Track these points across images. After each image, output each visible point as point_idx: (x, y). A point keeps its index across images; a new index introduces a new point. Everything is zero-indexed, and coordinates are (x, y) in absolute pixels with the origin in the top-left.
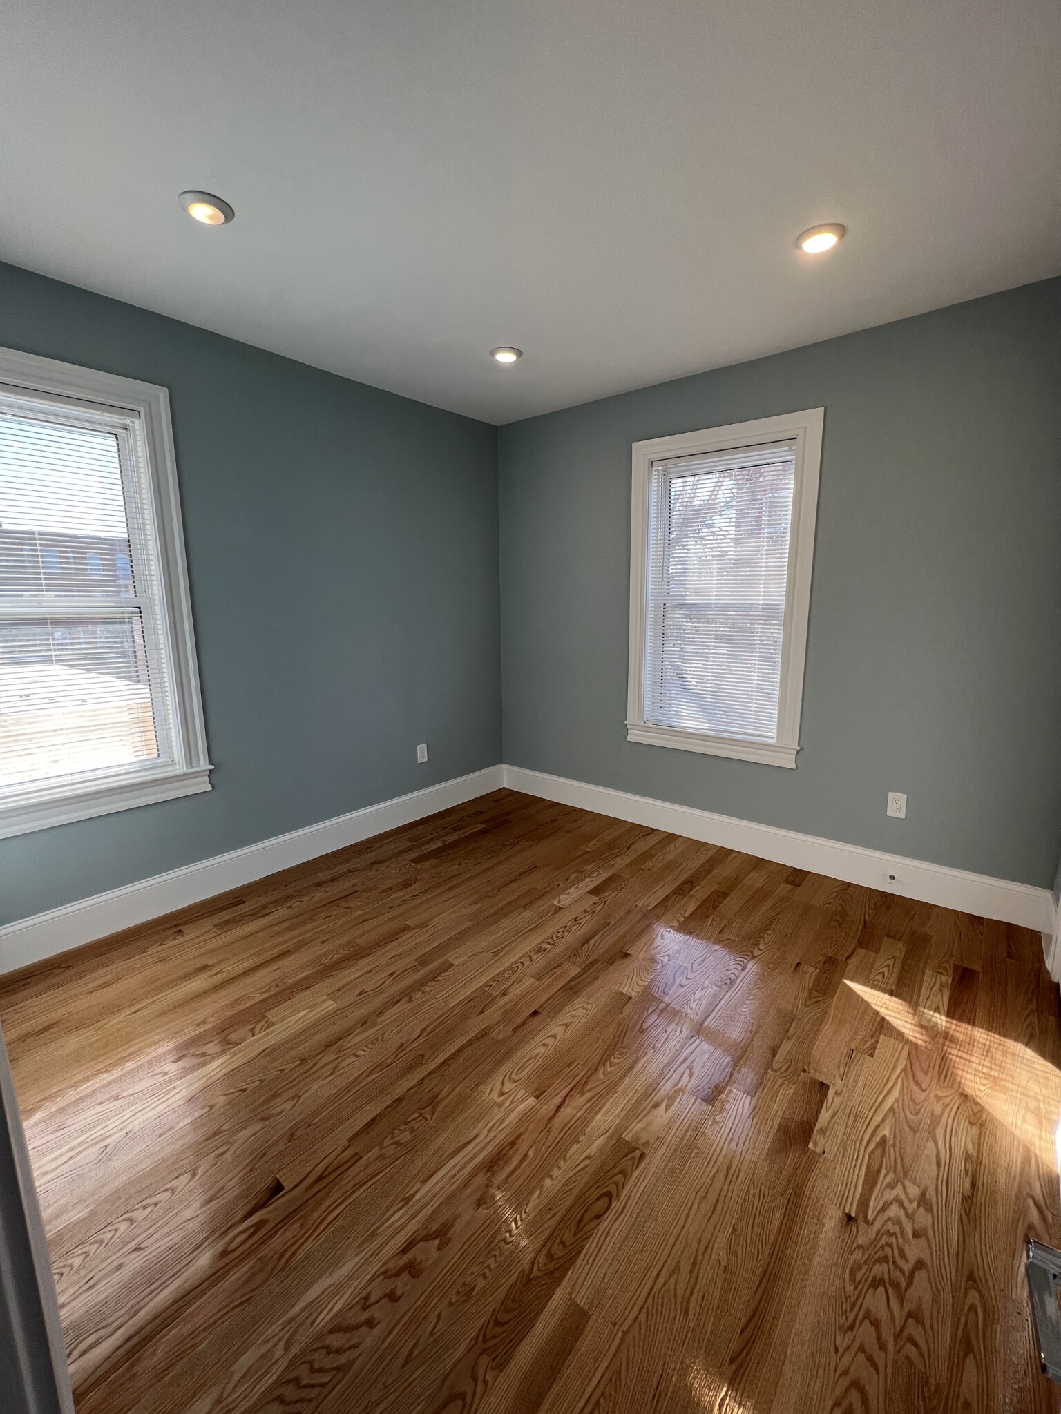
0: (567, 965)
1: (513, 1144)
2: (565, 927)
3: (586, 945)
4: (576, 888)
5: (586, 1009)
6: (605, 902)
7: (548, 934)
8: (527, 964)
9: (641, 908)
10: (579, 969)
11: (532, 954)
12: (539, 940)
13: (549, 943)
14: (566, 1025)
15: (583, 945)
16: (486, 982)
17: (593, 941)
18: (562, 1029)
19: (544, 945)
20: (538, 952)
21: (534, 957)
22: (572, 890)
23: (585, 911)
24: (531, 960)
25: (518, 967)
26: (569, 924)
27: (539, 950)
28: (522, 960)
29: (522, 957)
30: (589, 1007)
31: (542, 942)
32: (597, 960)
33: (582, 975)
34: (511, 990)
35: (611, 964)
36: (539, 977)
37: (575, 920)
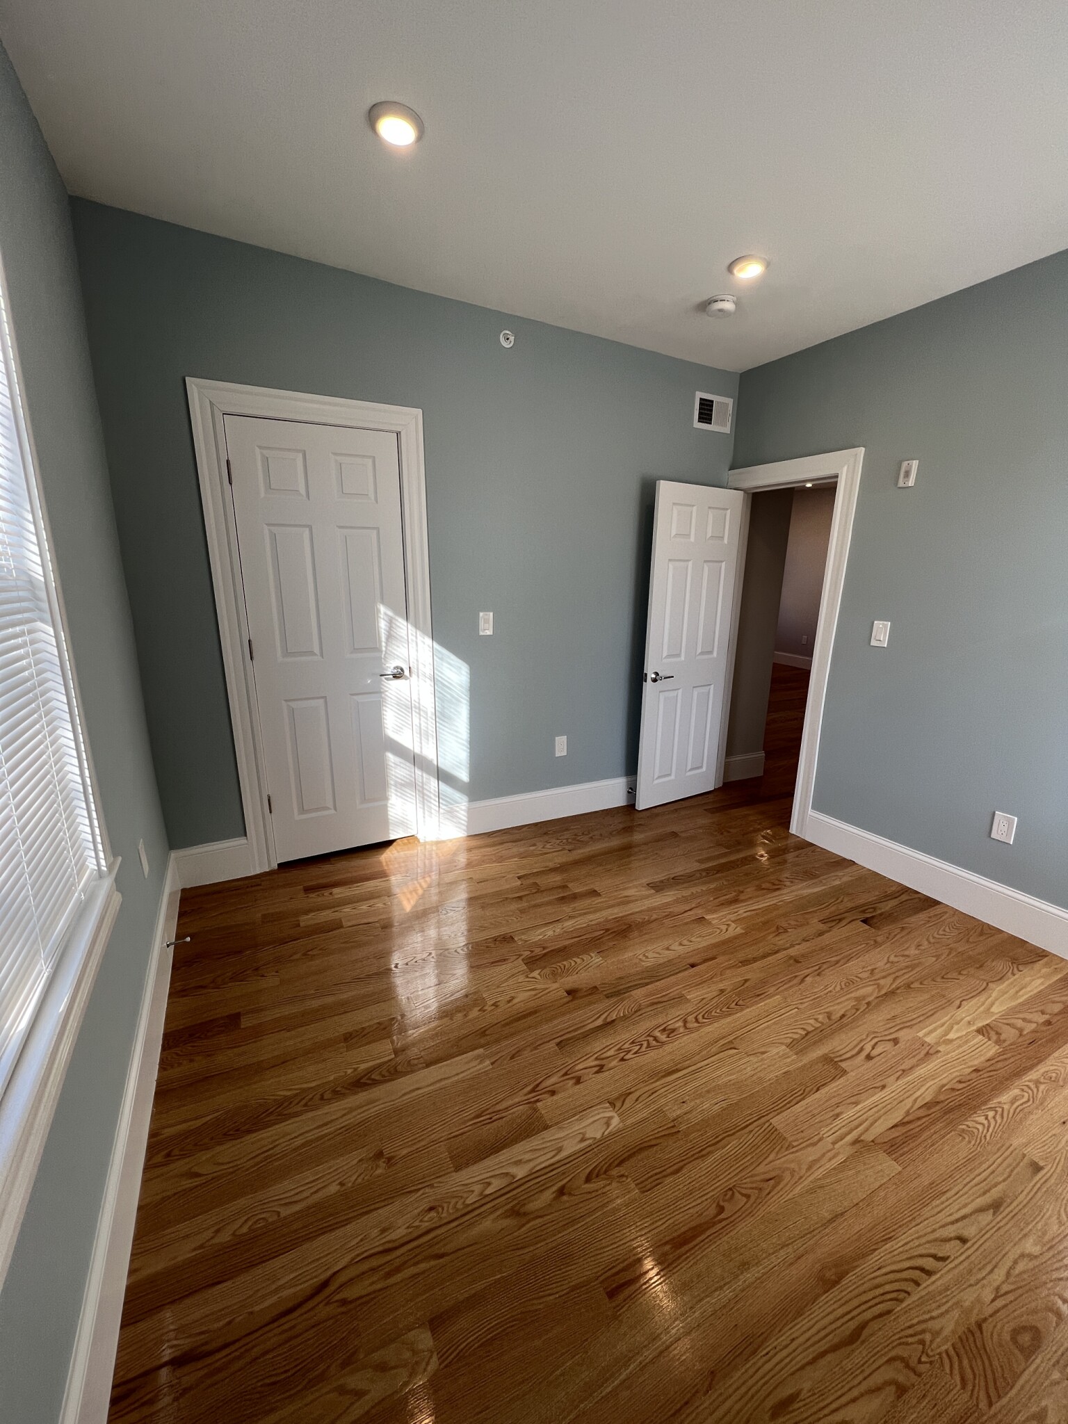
0: (644, 1002)
1: (722, 904)
2: (622, 1060)
3: (609, 1020)
4: (560, 1150)
5: (644, 955)
6: (533, 1091)
7: (653, 1054)
8: (691, 1018)
9: (488, 1057)
10: (633, 993)
11: (682, 1030)
12: (668, 1048)
13: (656, 1039)
14: (668, 949)
15: (613, 1021)
16: (742, 1010)
17: (599, 1022)
18: (672, 947)
19: (663, 1038)
20: (673, 1030)
21: (680, 1024)
22: (571, 1147)
23: (578, 1081)
24: (685, 1022)
25: (703, 1017)
26: (614, 1063)
27: (670, 1032)
28: (696, 1025)
29: (697, 1029)
30: (641, 957)
31: (663, 1043)
32: (608, 997)
33: (636, 985)
34: (715, 994)
35: (595, 987)
36: (681, 999)
37: (602, 1066)
